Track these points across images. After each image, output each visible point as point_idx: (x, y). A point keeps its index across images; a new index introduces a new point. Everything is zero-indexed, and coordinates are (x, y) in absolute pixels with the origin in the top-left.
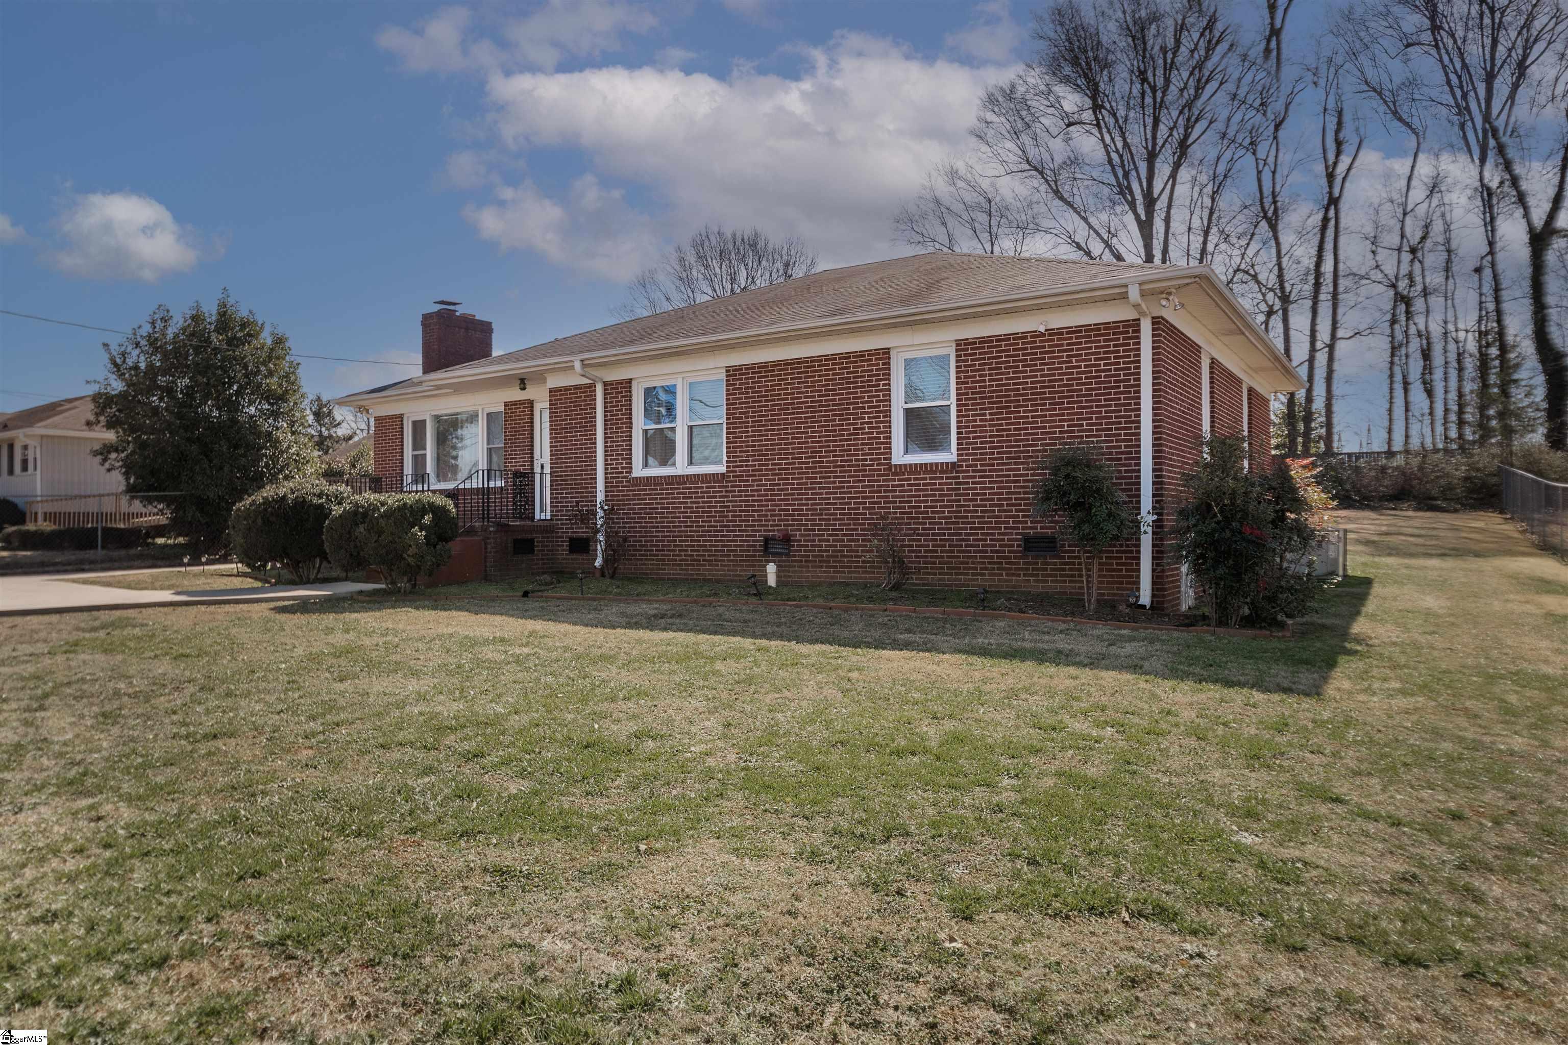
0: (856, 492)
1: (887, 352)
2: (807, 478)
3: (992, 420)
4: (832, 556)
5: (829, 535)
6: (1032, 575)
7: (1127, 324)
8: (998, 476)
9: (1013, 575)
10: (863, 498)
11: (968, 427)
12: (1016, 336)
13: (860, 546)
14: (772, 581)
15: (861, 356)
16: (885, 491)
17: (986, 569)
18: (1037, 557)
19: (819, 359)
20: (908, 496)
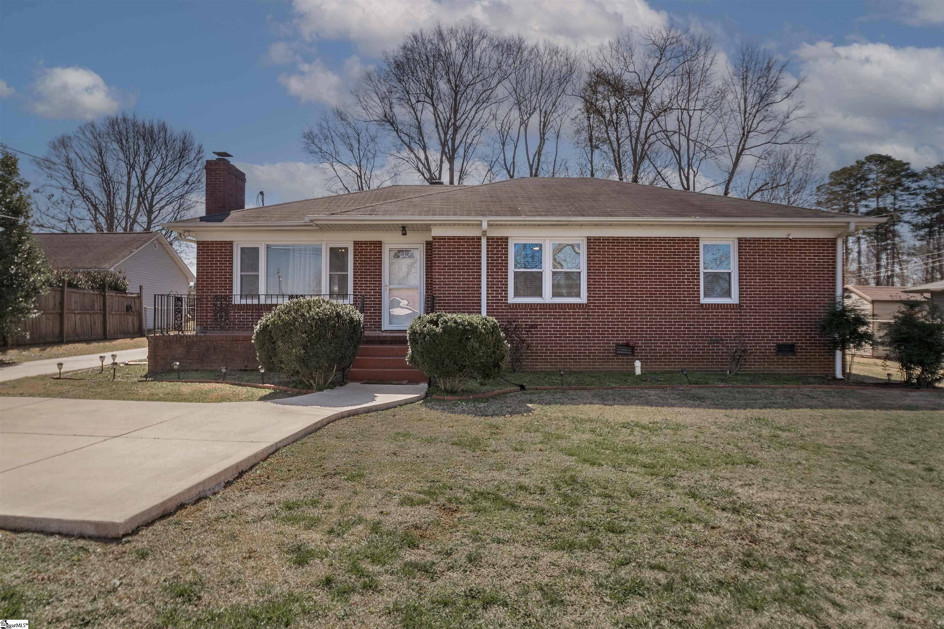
0: (679, 319)
1: (698, 239)
2: (646, 309)
3: (760, 282)
4: (663, 356)
5: (661, 343)
6: (781, 365)
7: (829, 240)
8: (763, 312)
9: (771, 365)
10: (684, 322)
11: (746, 285)
12: (773, 240)
13: (682, 350)
14: (638, 371)
15: (682, 240)
16: (698, 319)
17: (757, 362)
18: (784, 355)
19: (655, 239)
20: (712, 322)
